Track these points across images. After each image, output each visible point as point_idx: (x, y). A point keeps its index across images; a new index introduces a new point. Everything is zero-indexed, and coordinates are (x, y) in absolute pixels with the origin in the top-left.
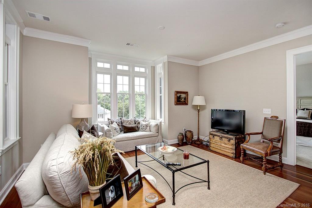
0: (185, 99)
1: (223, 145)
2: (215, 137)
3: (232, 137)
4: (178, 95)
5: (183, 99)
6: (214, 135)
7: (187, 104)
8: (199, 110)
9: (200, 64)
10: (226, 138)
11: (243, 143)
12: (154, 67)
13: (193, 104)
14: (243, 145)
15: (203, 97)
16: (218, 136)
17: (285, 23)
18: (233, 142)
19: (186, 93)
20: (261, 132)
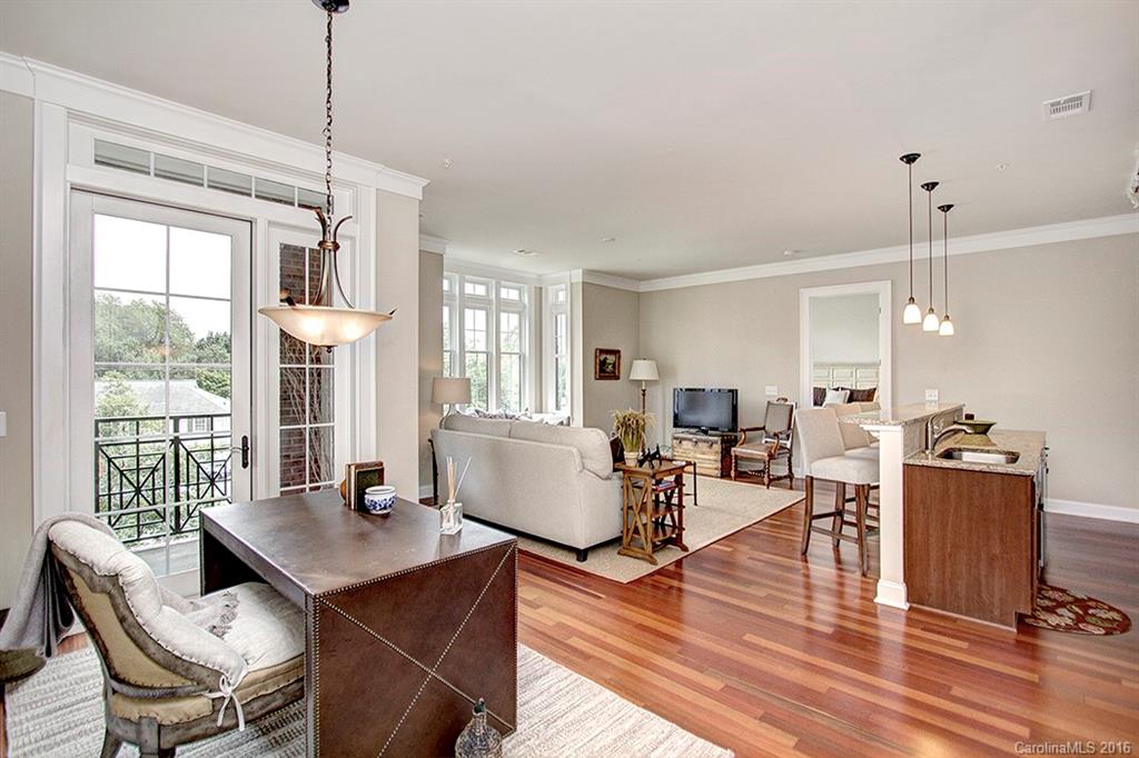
0: (614, 365)
1: (699, 456)
2: (684, 442)
3: (716, 438)
4: (602, 357)
5: (610, 367)
6: (681, 440)
7: (618, 378)
8: (644, 391)
9: (643, 287)
10: (705, 441)
11: (734, 446)
12: (541, 288)
13: (631, 378)
14: (737, 450)
15: (653, 363)
16: (690, 440)
17: (797, 252)
18: (718, 447)
19: (616, 353)
20: (762, 426)
